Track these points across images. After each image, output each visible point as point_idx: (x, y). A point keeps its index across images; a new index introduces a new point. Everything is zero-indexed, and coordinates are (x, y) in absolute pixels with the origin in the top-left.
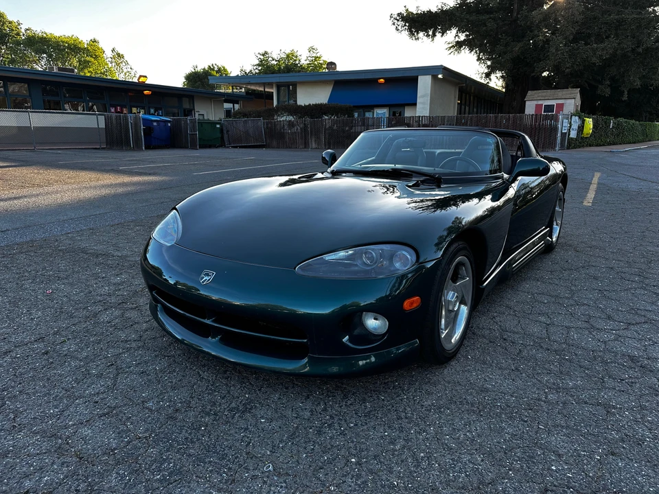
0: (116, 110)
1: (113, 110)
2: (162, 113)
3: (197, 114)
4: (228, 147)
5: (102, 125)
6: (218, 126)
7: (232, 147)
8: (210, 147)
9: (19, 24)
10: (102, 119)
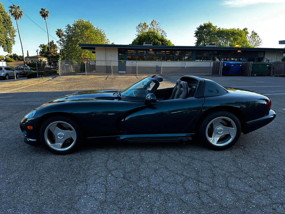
0: (224, 59)
1: (223, 59)
2: (246, 60)
3: (265, 60)
4: (272, 76)
5: (212, 66)
6: (268, 66)
7: (274, 76)
8: (262, 76)
9: (216, 27)
10: (212, 63)
